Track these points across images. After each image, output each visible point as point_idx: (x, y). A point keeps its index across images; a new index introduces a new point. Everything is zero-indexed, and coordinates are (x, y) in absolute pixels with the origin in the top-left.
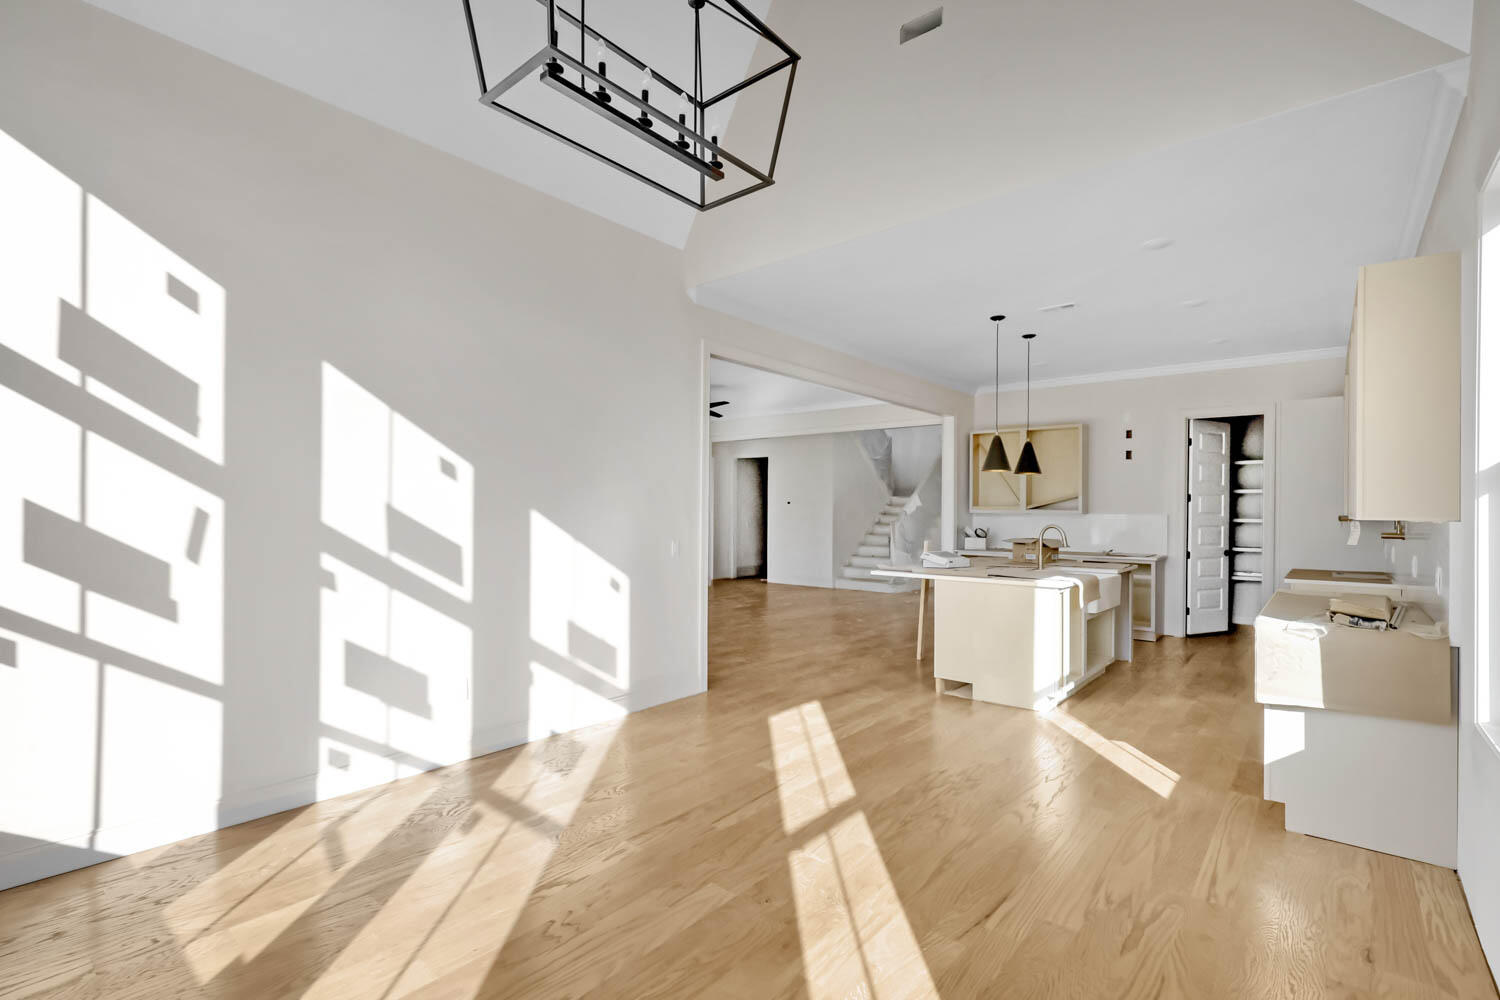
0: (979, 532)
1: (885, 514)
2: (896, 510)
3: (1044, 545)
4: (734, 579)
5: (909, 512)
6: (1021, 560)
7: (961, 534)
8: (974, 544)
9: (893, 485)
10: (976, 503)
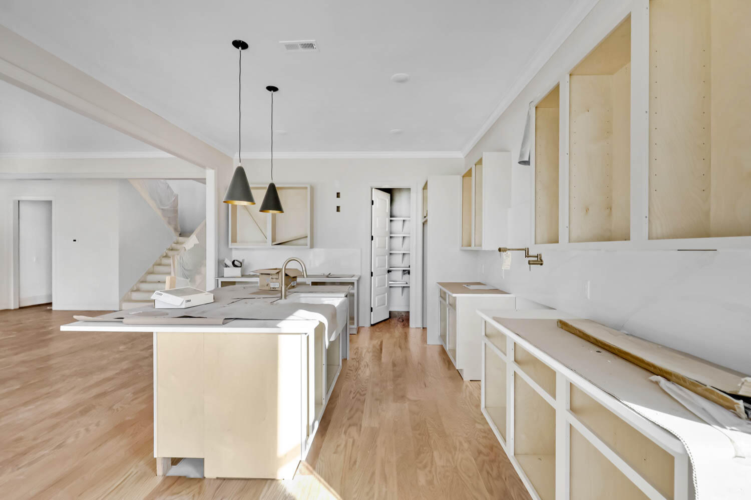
0: (236, 263)
1: (172, 250)
2: (178, 246)
3: (286, 275)
4: (15, 310)
5: (187, 248)
6: (267, 288)
7: (221, 264)
8: (231, 273)
9: (179, 229)
10: (234, 241)
